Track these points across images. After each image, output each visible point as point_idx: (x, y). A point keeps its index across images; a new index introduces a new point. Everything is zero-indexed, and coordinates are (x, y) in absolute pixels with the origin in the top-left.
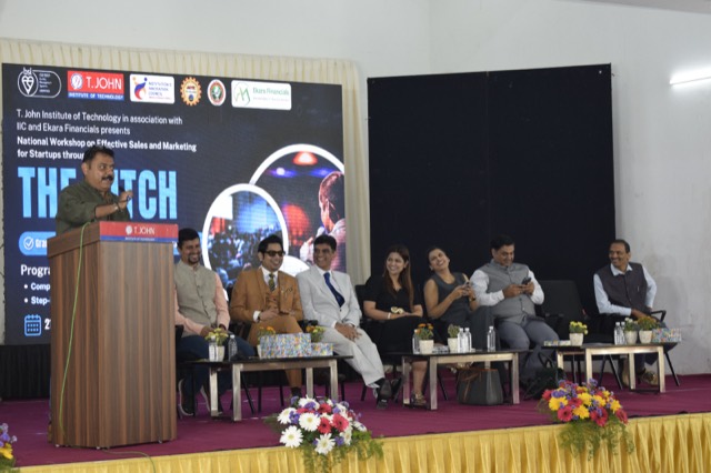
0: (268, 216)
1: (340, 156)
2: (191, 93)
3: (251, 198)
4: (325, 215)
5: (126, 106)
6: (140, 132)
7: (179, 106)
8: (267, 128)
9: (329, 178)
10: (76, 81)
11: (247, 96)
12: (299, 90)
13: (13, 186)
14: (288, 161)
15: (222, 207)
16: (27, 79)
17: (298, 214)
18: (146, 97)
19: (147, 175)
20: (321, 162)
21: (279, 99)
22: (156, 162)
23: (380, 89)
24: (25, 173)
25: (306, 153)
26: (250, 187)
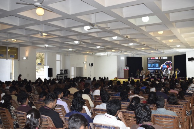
0: (166, 66)
1: (172, 61)
2: (159, 58)
3: (164, 65)
4: (170, 66)
5: (155, 60)
6: (156, 61)
7: (159, 59)
8: (165, 60)
9: (171, 63)
10: (151, 58)
11: (164, 58)
12: (168, 57)
13: (148, 65)
14: (167, 62)
15: (162, 66)
16: (148, 58)
17: (168, 66)
18: (156, 59)
19: (156, 64)
20: (170, 62)
21: (166, 58)
22: (157, 63)
23: (175, 57)
24: (148, 64)
25: (169, 62)
26: (164, 64)
